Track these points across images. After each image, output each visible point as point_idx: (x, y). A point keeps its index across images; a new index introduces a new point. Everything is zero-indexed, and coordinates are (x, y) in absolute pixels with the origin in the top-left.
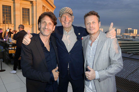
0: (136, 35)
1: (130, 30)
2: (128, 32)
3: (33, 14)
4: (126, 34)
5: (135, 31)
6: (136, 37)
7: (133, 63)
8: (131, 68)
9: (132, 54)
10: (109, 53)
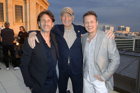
0: (129, 33)
1: (122, 27)
2: (121, 29)
3: (26, 12)
4: (119, 32)
5: (128, 29)
6: (129, 35)
7: (126, 59)
8: (124, 63)
9: (125, 51)
10: (107, 48)
